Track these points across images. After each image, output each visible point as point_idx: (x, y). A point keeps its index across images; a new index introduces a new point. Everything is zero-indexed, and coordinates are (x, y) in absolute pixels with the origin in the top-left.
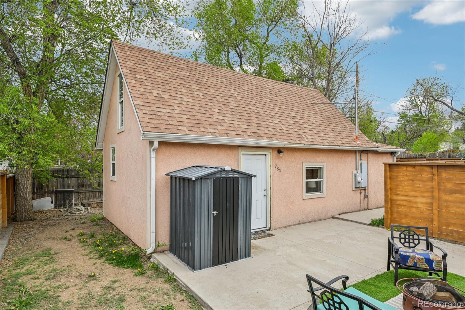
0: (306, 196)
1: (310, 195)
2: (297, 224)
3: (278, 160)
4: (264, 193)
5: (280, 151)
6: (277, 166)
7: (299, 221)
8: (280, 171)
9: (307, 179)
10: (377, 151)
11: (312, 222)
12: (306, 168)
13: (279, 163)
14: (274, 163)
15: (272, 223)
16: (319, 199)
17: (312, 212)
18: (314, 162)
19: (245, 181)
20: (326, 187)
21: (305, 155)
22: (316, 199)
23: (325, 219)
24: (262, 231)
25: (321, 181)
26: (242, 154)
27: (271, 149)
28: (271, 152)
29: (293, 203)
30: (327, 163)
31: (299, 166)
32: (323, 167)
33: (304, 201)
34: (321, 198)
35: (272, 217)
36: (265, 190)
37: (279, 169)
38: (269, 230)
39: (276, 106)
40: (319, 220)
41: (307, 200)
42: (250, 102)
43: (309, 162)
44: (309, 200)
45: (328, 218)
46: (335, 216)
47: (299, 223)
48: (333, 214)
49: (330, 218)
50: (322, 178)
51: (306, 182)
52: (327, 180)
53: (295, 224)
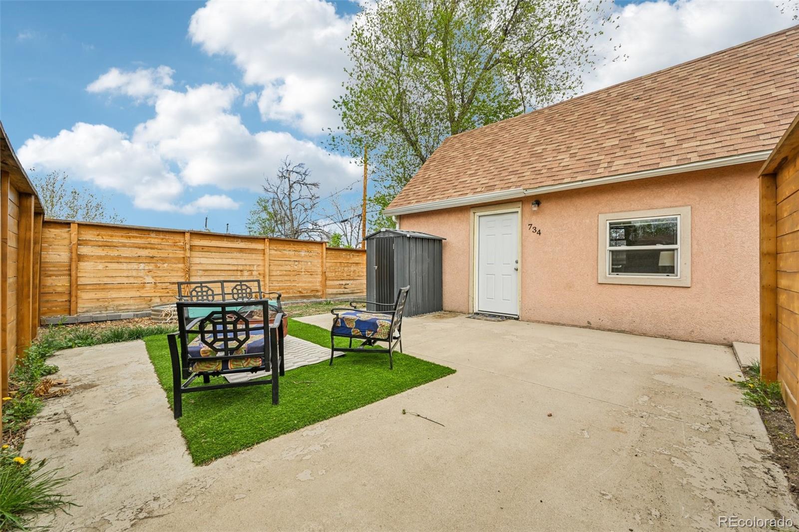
0: (606, 278)
1: (620, 278)
2: (584, 327)
3: (534, 217)
4: (515, 266)
5: (537, 200)
6: (533, 226)
7: (589, 323)
8: (540, 233)
9: (611, 245)
12: (610, 224)
13: (537, 222)
14: (527, 222)
15: (521, 309)
16: (659, 288)
17: (631, 314)
18: (639, 210)
19: (400, 240)
20: (689, 263)
21: (605, 200)
22: (646, 288)
23: (690, 340)
24: (506, 317)
25: (673, 250)
26: (479, 216)
27: (521, 203)
28: (521, 206)
29: (570, 287)
30: (690, 207)
31: (588, 221)
32: (679, 217)
33: (601, 287)
34: (666, 288)
35: (522, 301)
36: (517, 262)
37: (537, 231)
38: (517, 319)
39: (613, 122)
40: (662, 337)
41: (616, 287)
42: (546, 141)
43: (621, 212)
44: (620, 286)
45: (704, 342)
46: (735, 344)
47: (589, 326)
48: (731, 337)
49: (717, 344)
50: (676, 244)
51: (613, 252)
52: (695, 246)
53: (576, 324)
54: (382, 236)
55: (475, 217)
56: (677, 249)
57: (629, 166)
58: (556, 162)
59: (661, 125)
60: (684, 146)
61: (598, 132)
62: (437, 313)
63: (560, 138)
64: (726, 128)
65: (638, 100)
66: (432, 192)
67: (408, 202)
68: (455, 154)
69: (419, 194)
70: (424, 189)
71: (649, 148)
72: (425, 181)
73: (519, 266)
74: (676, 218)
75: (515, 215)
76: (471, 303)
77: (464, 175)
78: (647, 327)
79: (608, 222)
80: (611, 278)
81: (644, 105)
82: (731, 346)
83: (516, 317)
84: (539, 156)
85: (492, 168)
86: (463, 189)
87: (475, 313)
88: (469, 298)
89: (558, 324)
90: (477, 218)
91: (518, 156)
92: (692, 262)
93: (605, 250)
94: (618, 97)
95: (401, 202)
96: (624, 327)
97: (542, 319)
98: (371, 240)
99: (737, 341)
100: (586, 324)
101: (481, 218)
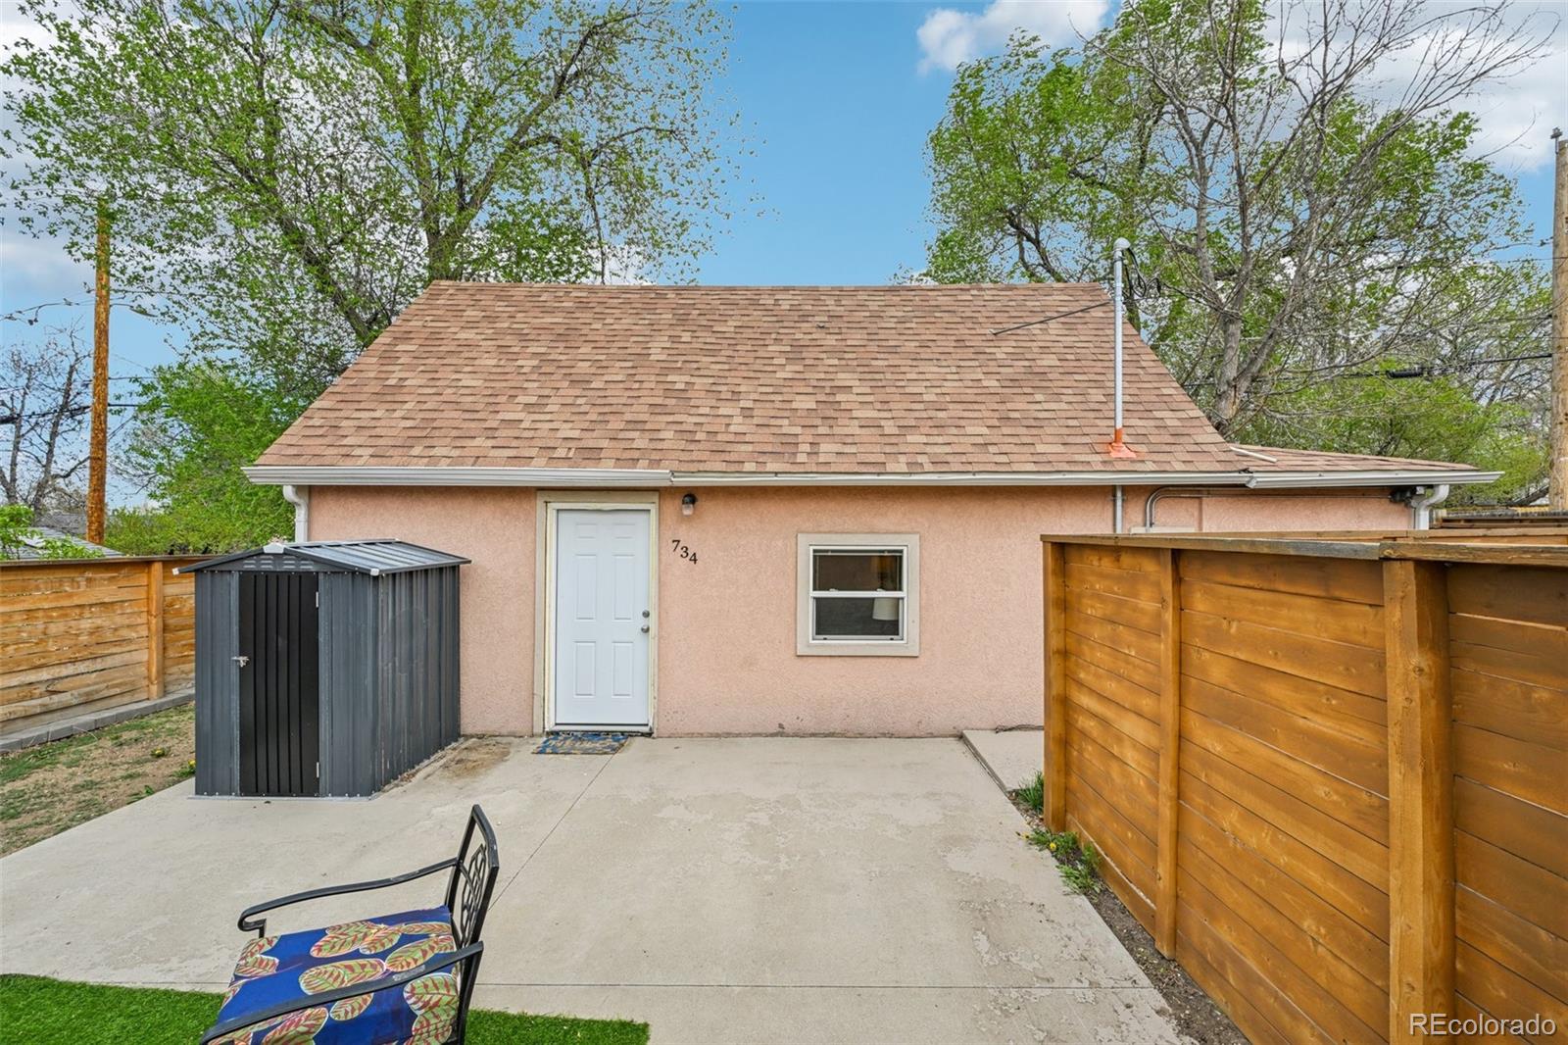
0: (809, 646)
1: (829, 645)
2: (773, 735)
3: (684, 527)
4: (642, 622)
5: (691, 496)
6: (681, 545)
7: (781, 726)
8: (695, 560)
9: (814, 589)
10: (1243, 486)
11: (843, 735)
12: (815, 551)
13: (690, 536)
14: (669, 536)
15: (657, 715)
16: (881, 660)
17: (844, 703)
18: (856, 533)
19: (342, 584)
20: (917, 620)
21: (808, 508)
22: (864, 660)
23: (917, 734)
24: (623, 733)
25: (898, 599)
26: (558, 510)
27: (657, 494)
28: (657, 501)
29: (751, 664)
30: (918, 536)
31: (780, 543)
32: (905, 549)
33: (800, 662)
34: (890, 660)
35: (659, 698)
36: (646, 615)
37: (690, 555)
38: (649, 735)
39: (797, 362)
40: (884, 735)
41: (822, 660)
42: (688, 365)
43: (830, 532)
44: (828, 659)
45: (932, 736)
46: (967, 733)
47: (781, 733)
48: (961, 724)
49: (946, 737)
50: (900, 589)
51: (818, 600)
52: (924, 595)
53: (760, 731)
54: (267, 566)
55: (548, 513)
56: (903, 599)
57: (845, 459)
58: (718, 420)
59: (869, 391)
60: (909, 439)
61: (778, 375)
62: (449, 753)
63: (713, 366)
64: (949, 422)
65: (824, 330)
66: (424, 433)
67: (344, 451)
68: (470, 335)
69: (378, 431)
70: (394, 422)
71: (864, 431)
72: (390, 394)
73: (652, 622)
74: (901, 551)
75: (643, 517)
76: (537, 711)
77: (508, 402)
78: (866, 723)
79: (812, 548)
80: (816, 646)
81: (834, 343)
82: (961, 737)
83: (645, 729)
84: (682, 395)
85: (580, 401)
86: (515, 443)
87: (548, 734)
88: (533, 697)
89: (728, 735)
90: (552, 515)
91: (637, 386)
92: (921, 619)
93: (807, 597)
94: (791, 313)
95: (315, 446)
96: (836, 726)
97: (696, 729)
98: (218, 577)
99: (967, 728)
100: (775, 729)
101: (562, 515)
